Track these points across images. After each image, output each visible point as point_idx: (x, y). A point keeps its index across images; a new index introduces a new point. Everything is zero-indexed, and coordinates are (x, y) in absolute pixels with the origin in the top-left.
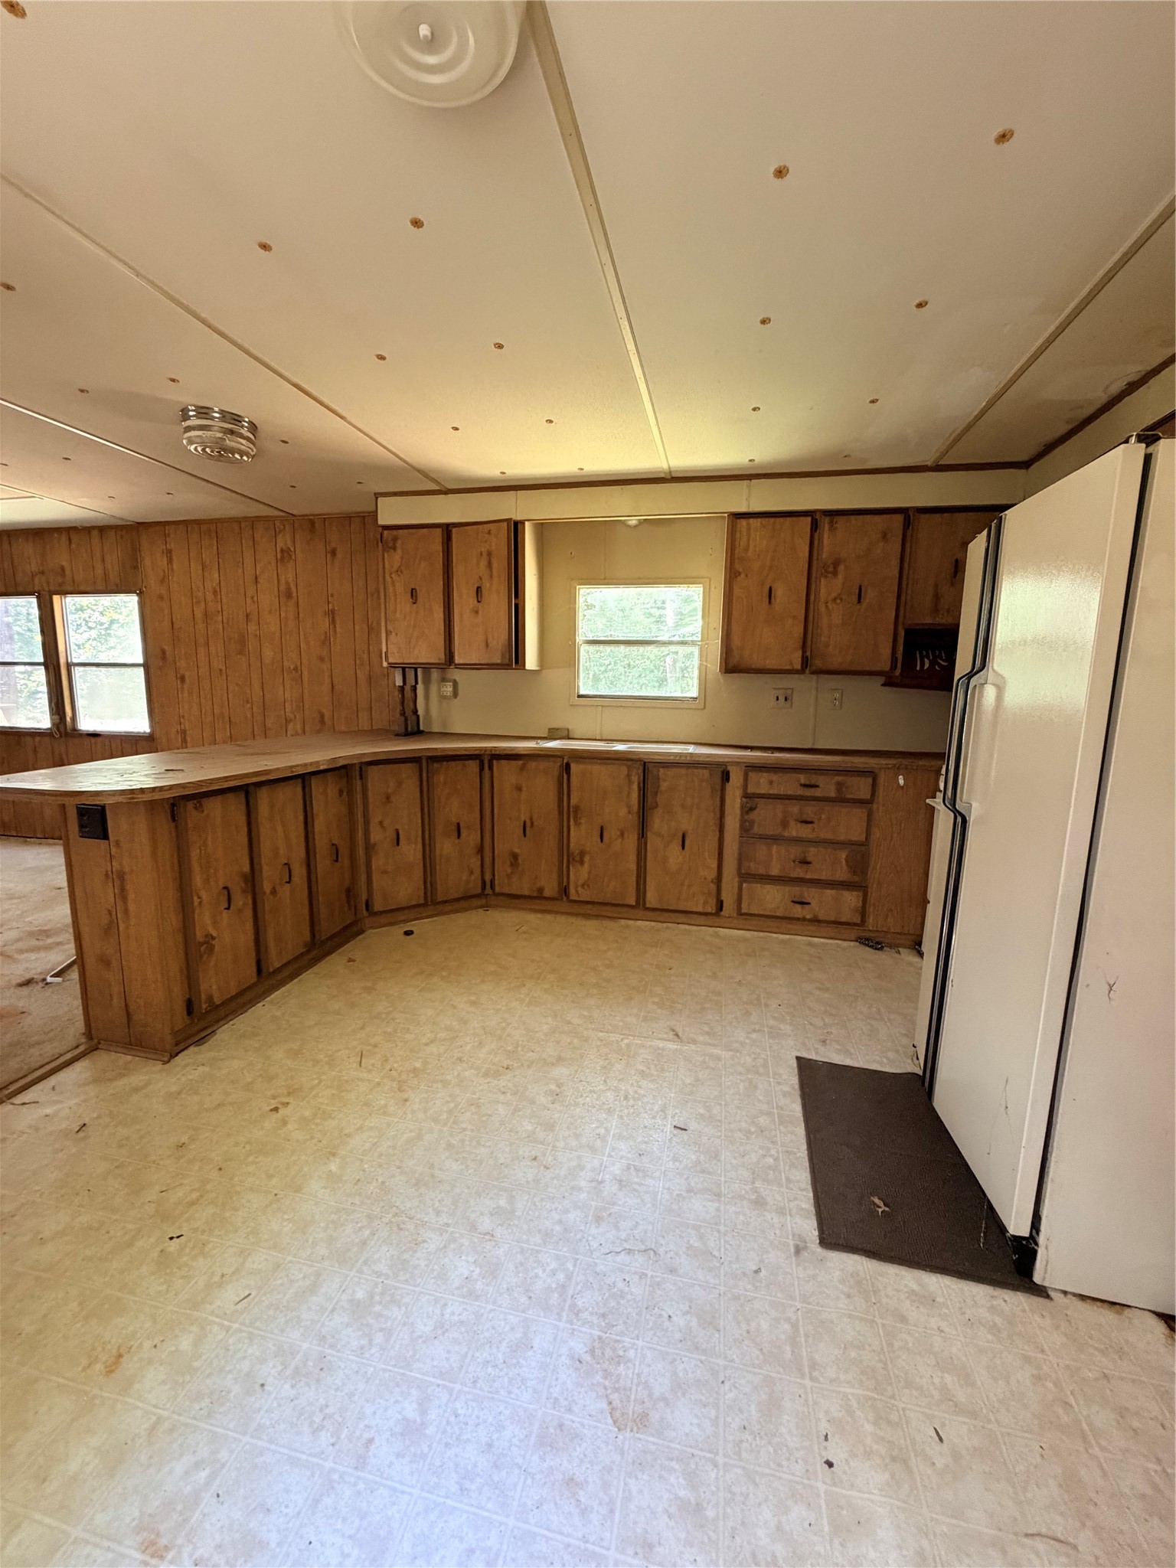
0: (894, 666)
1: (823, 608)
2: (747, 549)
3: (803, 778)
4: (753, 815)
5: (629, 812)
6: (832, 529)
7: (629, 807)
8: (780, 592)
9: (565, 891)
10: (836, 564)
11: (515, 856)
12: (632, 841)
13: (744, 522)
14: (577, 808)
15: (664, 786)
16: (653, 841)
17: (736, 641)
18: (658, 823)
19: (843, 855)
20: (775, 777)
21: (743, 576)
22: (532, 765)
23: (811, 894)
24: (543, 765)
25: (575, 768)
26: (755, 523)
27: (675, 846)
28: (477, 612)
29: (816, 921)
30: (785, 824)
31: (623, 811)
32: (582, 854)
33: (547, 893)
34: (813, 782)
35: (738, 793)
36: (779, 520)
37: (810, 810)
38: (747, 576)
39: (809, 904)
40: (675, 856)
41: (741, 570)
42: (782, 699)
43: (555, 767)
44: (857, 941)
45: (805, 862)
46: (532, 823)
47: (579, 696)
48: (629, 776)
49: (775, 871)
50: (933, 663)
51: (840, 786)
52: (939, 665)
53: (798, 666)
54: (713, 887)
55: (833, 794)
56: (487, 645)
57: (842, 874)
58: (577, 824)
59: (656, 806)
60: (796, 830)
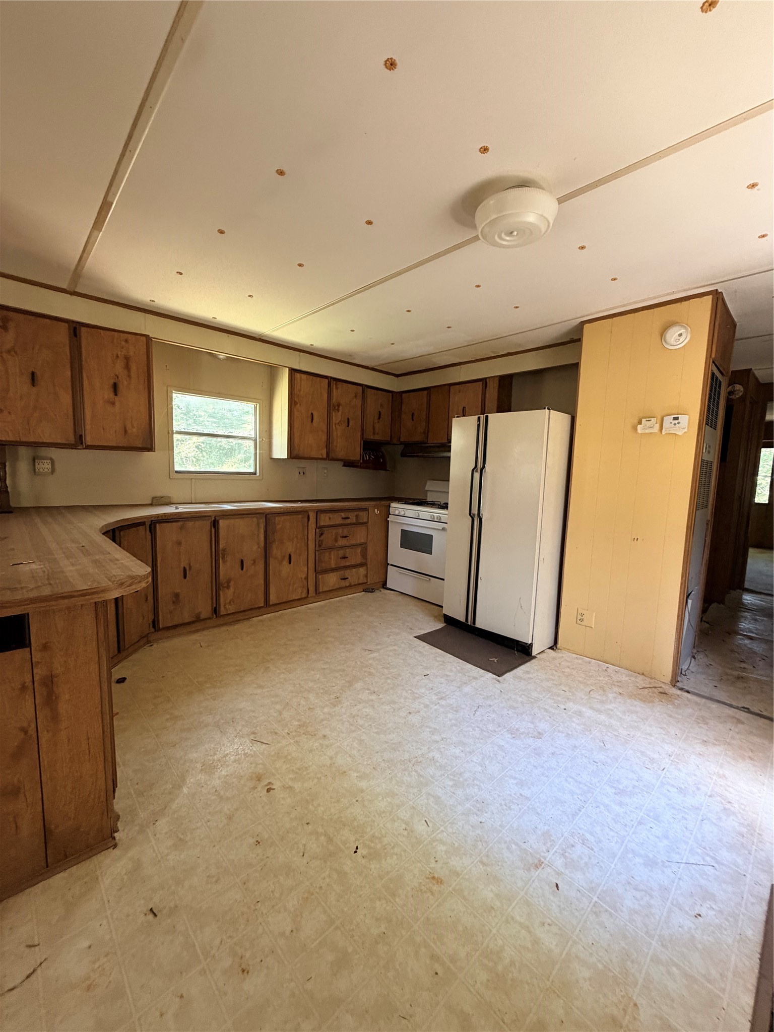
0: (360, 459)
1: (334, 427)
2: (300, 390)
3: (343, 515)
4: (322, 538)
5: (259, 547)
6: (337, 388)
7: (258, 544)
8: (315, 417)
9: (215, 611)
10: (339, 405)
11: (177, 595)
12: (261, 566)
13: (298, 375)
14: (224, 550)
15: (278, 527)
16: (273, 563)
17: (296, 441)
18: (276, 551)
19: (359, 551)
20: (331, 515)
21: (299, 405)
22: (190, 524)
23: (347, 573)
24: (198, 523)
25: (222, 523)
26: (304, 376)
27: (285, 562)
28: (113, 404)
29: (350, 586)
30: (336, 540)
31: (255, 548)
32: (229, 581)
33: (203, 616)
34: (347, 516)
35: (314, 526)
36: (314, 378)
37: (345, 531)
38: (300, 405)
39: (347, 578)
40: (285, 568)
41: (297, 401)
42: (302, 474)
43: (208, 524)
44: (364, 591)
45: (344, 558)
46: (190, 568)
47: (177, 472)
48: (258, 524)
49: (333, 566)
50: (370, 457)
51: (357, 516)
52: (372, 458)
53: (325, 456)
54: (305, 582)
55: (354, 521)
56: (126, 431)
57: (359, 560)
58: (224, 562)
59: (274, 541)
60: (342, 542)
